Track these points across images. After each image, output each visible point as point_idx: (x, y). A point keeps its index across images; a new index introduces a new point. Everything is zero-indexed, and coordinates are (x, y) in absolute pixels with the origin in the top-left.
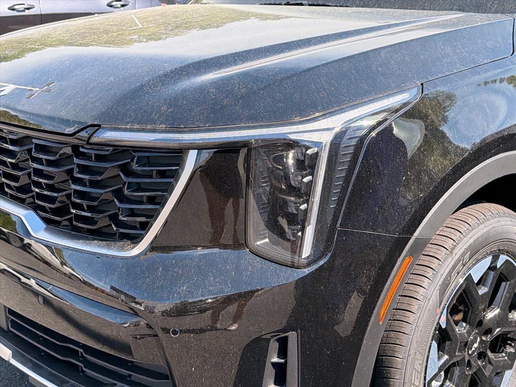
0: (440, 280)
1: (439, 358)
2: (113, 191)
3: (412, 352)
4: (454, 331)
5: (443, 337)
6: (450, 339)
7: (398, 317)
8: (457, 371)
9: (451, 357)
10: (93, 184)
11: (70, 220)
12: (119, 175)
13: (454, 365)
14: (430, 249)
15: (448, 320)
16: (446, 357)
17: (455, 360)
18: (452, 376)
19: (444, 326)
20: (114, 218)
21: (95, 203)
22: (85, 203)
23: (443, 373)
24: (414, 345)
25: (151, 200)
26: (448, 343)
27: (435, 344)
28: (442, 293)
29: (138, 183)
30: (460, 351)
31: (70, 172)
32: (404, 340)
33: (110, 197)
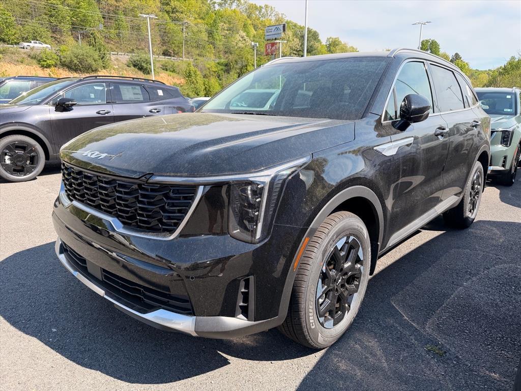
0: (322, 248)
1: (323, 287)
2: (159, 207)
3: (310, 284)
4: (329, 274)
5: (324, 277)
6: (327, 278)
7: (302, 267)
8: (331, 294)
9: (328, 287)
10: (149, 204)
11: (137, 222)
12: (163, 199)
13: (329, 291)
14: (317, 234)
15: (326, 268)
16: (326, 287)
17: (330, 288)
18: (329, 296)
19: (324, 272)
20: (160, 221)
21: (150, 213)
22: (145, 214)
23: (324, 295)
24: (311, 281)
25: (180, 211)
26: (326, 280)
27: (320, 280)
28: (323, 255)
29: (173, 203)
30: (332, 284)
31: (137, 198)
32: (306, 278)
33: (158, 210)
